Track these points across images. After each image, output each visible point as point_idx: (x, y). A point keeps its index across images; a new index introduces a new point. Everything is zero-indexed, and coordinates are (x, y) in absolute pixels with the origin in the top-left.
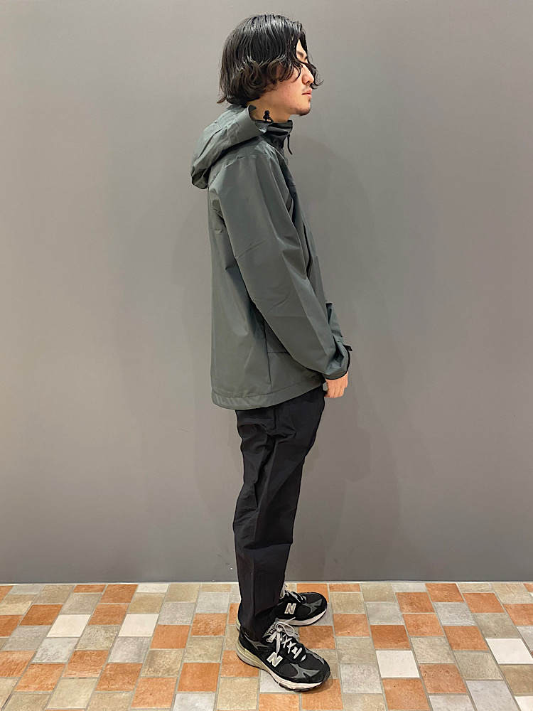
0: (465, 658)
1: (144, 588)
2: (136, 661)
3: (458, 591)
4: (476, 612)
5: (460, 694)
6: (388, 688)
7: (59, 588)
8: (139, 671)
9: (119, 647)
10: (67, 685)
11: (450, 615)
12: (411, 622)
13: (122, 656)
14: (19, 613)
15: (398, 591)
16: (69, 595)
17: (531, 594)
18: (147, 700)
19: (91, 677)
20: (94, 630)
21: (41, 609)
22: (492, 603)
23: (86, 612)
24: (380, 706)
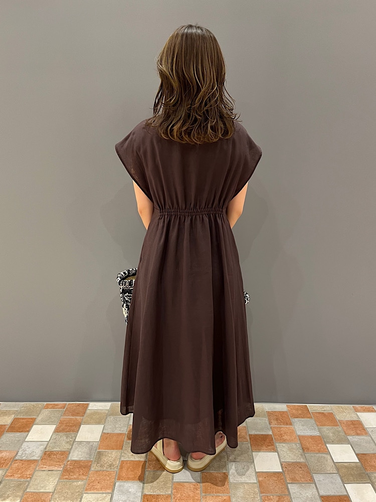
0: (312, 458)
1: (93, 406)
2: (88, 459)
3: (308, 411)
4: (321, 426)
5: (309, 483)
6: (260, 479)
7: (34, 406)
8: (90, 466)
9: (76, 448)
10: (40, 476)
11: (303, 428)
12: (276, 432)
13: (78, 456)
14: (6, 424)
15: (268, 410)
16: (41, 411)
17: (358, 414)
18: (96, 487)
19: (56, 471)
20: (58, 436)
21: (22, 421)
22: (331, 419)
23: (52, 423)
24: (255, 492)
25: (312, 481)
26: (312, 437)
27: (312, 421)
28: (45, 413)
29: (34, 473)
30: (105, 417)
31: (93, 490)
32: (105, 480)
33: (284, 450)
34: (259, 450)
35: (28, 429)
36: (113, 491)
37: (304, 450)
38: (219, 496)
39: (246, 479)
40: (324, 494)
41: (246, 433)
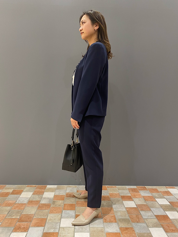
0: (150, 203)
1: (48, 186)
2: (49, 203)
3: (146, 188)
4: (152, 193)
10: (28, 208)
12: (133, 195)
13: (44, 202)
14: (10, 192)
15: (128, 188)
16: (25, 188)
17: (168, 189)
19: (35, 207)
20: (34, 196)
21: (17, 191)
22: (156, 191)
23: (31, 192)
24: (125, 214)
25: (150, 210)
26: (148, 196)
27: (148, 191)
29: (25, 208)
30: (55, 190)
31: (53, 213)
32: (58, 210)
33: (136, 200)
34: (126, 201)
35: (20, 194)
37: (145, 200)
40: (156, 214)
41: (119, 195)
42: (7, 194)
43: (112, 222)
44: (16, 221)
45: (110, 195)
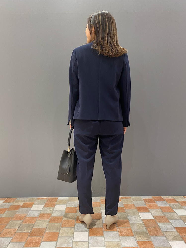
0: (167, 214)
1: (60, 199)
2: (61, 216)
3: (163, 198)
4: (169, 203)
6: (144, 222)
8: (62, 218)
9: (55, 212)
10: (39, 222)
11: (161, 204)
12: (149, 206)
13: (56, 215)
14: (20, 205)
15: (143, 199)
16: (36, 200)
18: (66, 225)
19: (47, 220)
20: (46, 208)
21: (27, 204)
22: (174, 201)
23: (42, 204)
24: (142, 226)
25: (169, 222)
26: (166, 207)
27: (165, 202)
28: (39, 200)
29: (36, 221)
30: (67, 202)
31: (65, 226)
32: (70, 223)
33: (153, 211)
34: (142, 212)
35: (31, 206)
36: (75, 226)
37: (163, 212)
38: (126, 228)
39: (137, 222)
40: (176, 227)
41: (135, 207)
42: (17, 208)
43: (128, 235)
44: (27, 235)
45: (125, 207)
